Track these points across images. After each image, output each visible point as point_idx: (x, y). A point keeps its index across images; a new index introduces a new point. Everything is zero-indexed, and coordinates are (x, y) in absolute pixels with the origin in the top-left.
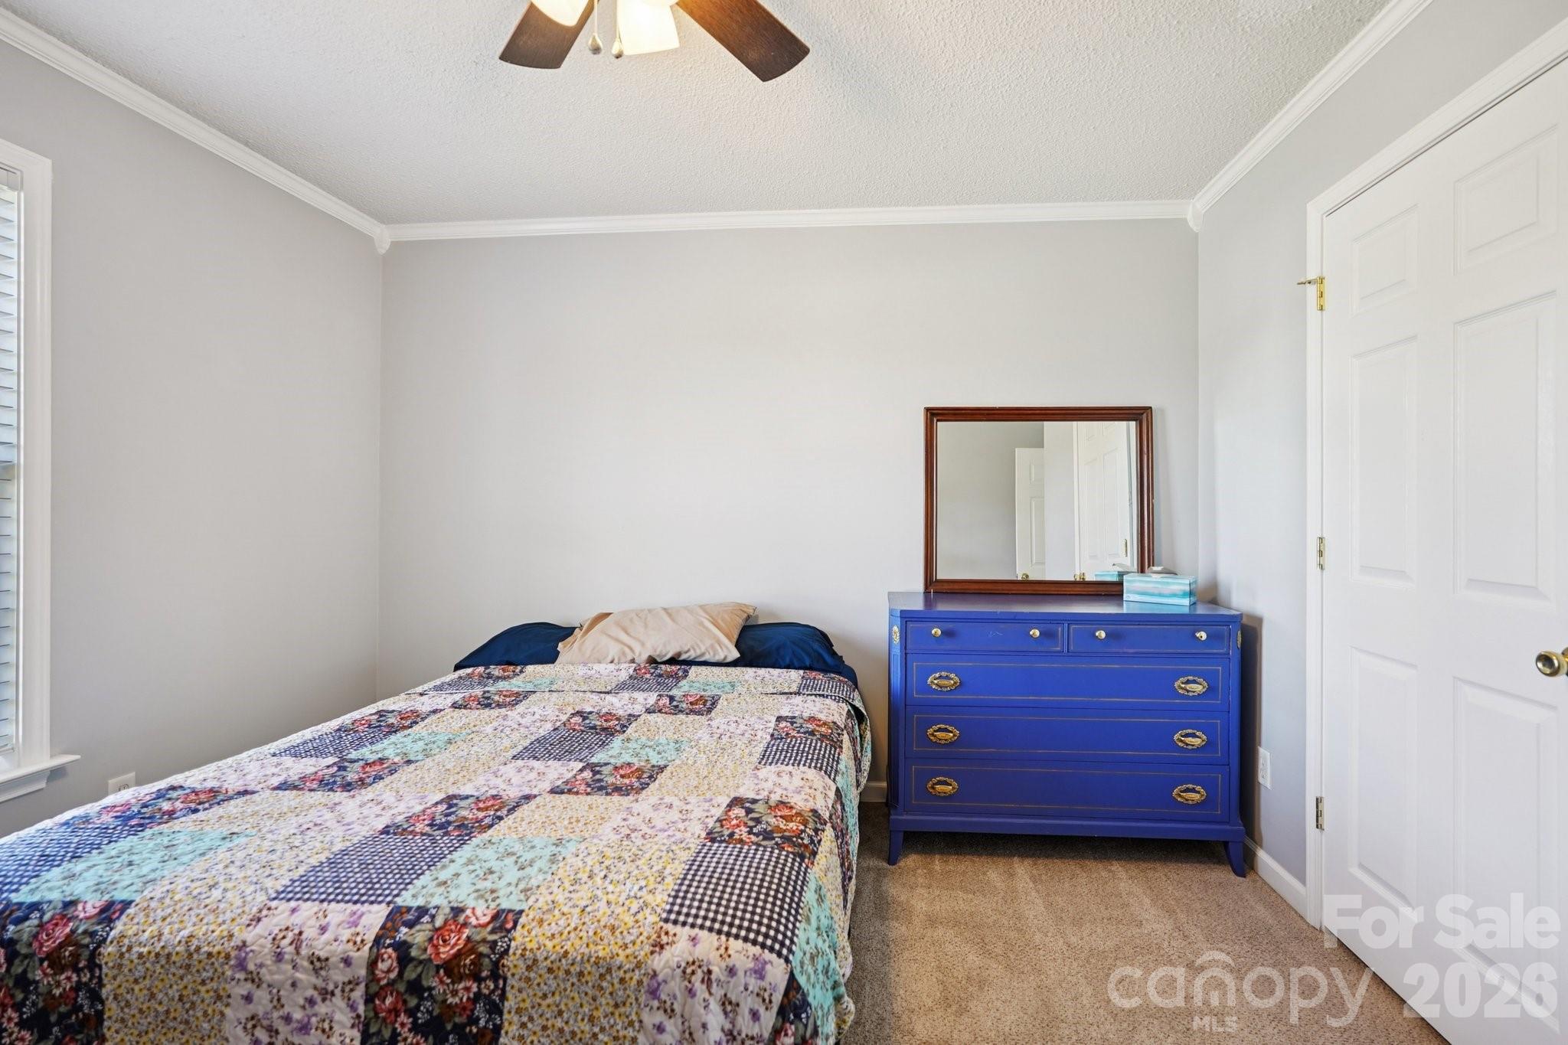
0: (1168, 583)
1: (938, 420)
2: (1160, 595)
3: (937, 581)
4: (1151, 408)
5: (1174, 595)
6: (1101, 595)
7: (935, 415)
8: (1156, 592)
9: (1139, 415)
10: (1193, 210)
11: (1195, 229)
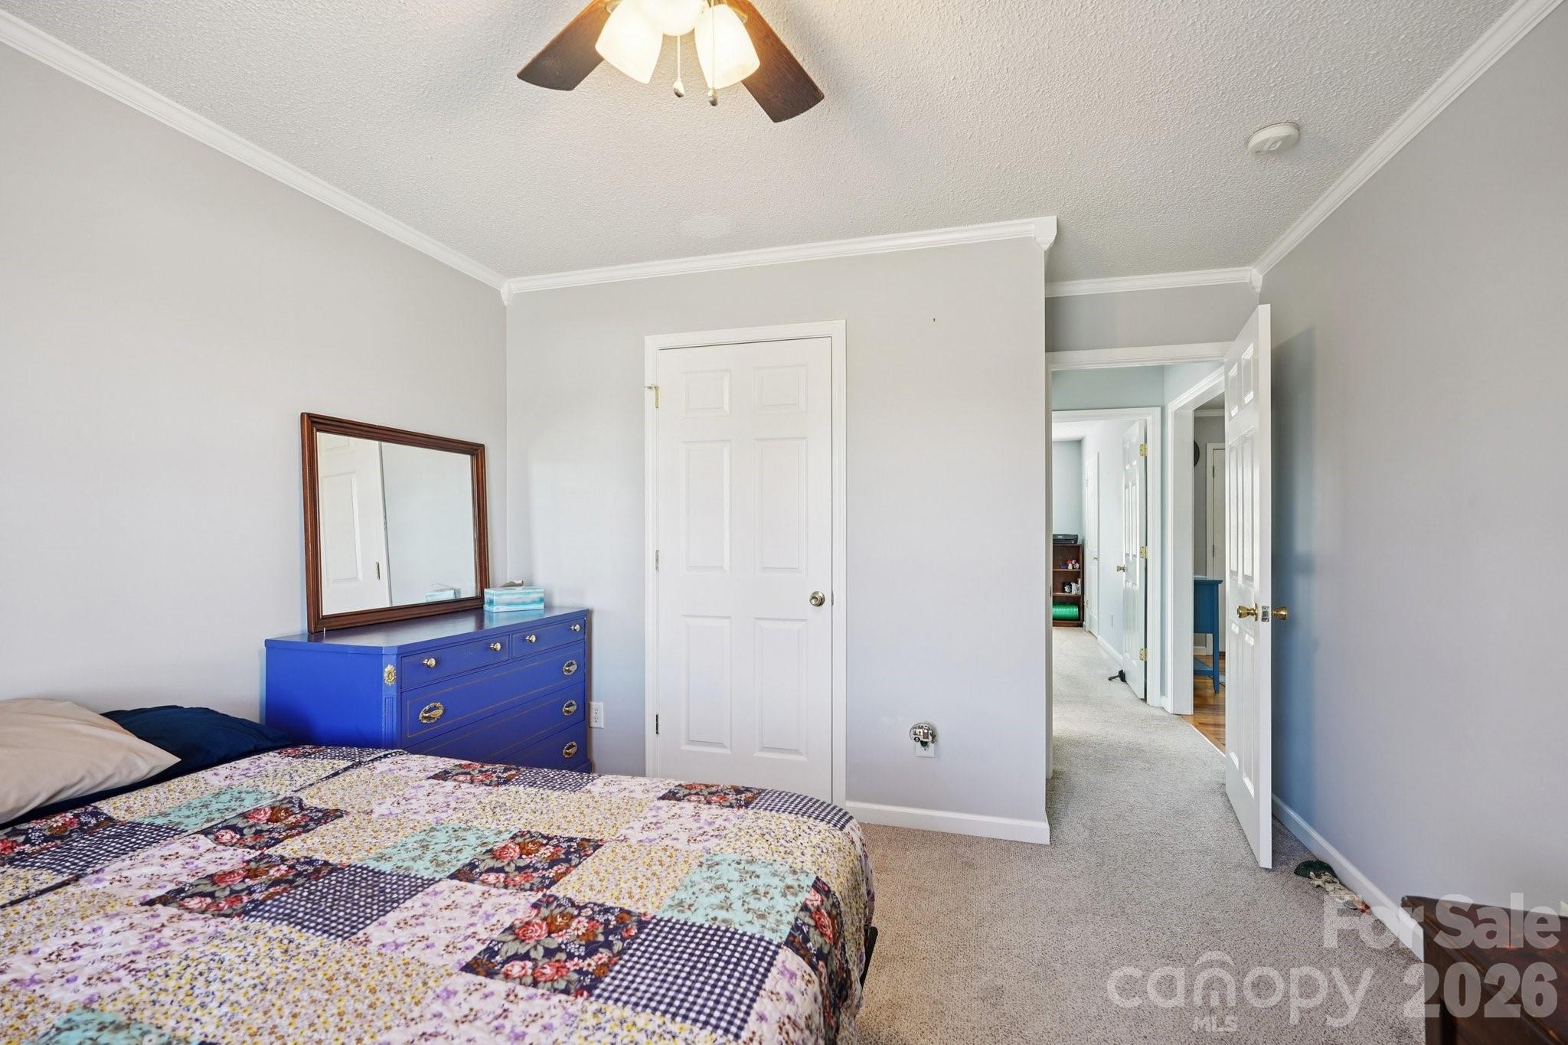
0: (529, 593)
1: (318, 430)
2: (524, 603)
3: (325, 618)
4: (483, 446)
5: (534, 602)
6: (458, 612)
7: (314, 424)
8: (521, 601)
9: (475, 451)
10: (509, 288)
11: (506, 303)
